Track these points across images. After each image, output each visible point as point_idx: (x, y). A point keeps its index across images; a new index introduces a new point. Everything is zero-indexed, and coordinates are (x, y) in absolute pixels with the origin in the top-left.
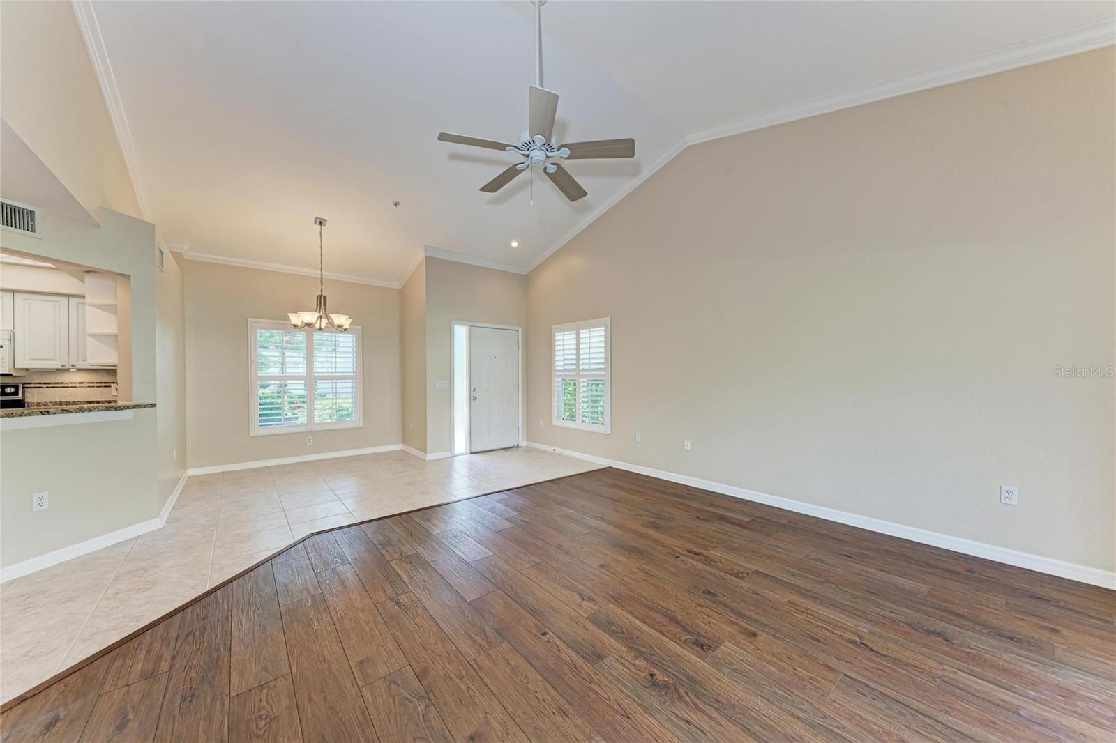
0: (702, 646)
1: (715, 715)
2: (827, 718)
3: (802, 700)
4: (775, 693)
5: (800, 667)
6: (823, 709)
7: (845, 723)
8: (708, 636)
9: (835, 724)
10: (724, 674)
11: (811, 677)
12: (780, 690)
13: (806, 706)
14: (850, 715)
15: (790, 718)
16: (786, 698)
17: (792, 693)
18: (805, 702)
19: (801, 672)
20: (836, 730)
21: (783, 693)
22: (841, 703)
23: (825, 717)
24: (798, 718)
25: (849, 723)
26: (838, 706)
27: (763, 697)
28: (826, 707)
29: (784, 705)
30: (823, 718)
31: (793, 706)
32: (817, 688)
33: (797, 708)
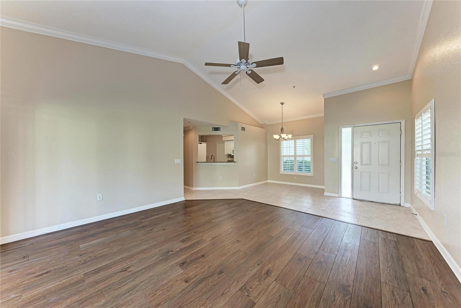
0: (183, 264)
1: (153, 262)
2: (136, 292)
3: (147, 286)
4: (154, 279)
5: (162, 293)
6: (140, 292)
7: (131, 297)
8: (188, 266)
9: (133, 293)
10: (168, 267)
11: (156, 295)
12: (154, 281)
13: (144, 287)
14: (133, 301)
15: (142, 280)
16: (150, 282)
17: (151, 285)
18: (146, 287)
19: (160, 292)
20: (130, 293)
21: (152, 282)
22: (139, 300)
23: (137, 291)
24: (141, 283)
25: (130, 298)
26: (138, 298)
27: (153, 275)
28: (140, 294)
29: (147, 281)
30: (137, 290)
31: (146, 283)
32: (150, 295)
33: (144, 284)
